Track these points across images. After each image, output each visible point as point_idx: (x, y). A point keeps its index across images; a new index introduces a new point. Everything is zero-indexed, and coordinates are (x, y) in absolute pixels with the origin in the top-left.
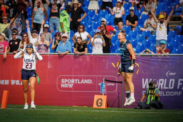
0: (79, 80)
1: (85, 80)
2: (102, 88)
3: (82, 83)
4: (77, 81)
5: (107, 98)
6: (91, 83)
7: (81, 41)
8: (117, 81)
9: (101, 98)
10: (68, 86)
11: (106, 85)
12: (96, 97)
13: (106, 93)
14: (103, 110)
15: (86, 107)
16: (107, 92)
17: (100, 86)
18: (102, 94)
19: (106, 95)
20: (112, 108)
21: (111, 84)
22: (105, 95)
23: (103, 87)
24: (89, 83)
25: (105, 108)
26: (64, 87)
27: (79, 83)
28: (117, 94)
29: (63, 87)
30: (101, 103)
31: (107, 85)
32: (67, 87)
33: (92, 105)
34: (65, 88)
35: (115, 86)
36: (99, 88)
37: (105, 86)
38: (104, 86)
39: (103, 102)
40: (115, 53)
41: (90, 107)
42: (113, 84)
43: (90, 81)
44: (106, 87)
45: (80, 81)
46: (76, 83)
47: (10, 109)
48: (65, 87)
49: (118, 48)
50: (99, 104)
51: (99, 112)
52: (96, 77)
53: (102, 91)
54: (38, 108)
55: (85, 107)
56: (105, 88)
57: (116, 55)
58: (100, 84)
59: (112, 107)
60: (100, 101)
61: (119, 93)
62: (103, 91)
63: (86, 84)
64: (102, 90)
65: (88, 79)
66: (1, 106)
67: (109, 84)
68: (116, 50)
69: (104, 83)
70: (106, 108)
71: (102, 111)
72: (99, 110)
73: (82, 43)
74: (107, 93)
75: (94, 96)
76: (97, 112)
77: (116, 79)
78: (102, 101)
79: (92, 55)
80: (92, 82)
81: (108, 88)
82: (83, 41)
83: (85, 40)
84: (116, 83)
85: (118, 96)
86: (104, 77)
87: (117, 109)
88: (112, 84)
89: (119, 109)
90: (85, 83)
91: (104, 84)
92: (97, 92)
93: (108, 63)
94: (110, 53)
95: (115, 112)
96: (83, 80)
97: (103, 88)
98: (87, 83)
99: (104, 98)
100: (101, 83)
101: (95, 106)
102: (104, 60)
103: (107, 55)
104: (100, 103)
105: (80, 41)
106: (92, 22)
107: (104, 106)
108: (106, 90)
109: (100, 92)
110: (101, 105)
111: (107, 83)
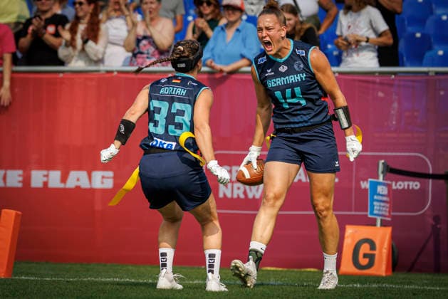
2: (376, 197)
3: (300, 181)
5: (393, 237)
7: (296, 23)
8: (431, 172)
9: (372, 238)
10: (245, 193)
11: (389, 186)
12: (352, 234)
13: (389, 219)
14: (379, 282)
15: (312, 270)
16: (392, 214)
17: (366, 190)
18: (372, 223)
19: (389, 226)
20: (412, 276)
21: (406, 183)
22: (384, 224)
23: (379, 195)
25: (384, 274)
26: (229, 195)
28: (431, 221)
29: (225, 195)
30: (371, 257)
31: (394, 187)
32: (242, 196)
34: (232, 198)
35: (423, 191)
36: (362, 200)
37: (385, 192)
38: (382, 190)
39: (376, 252)
40: (426, 66)
42: (415, 185)
44: (388, 195)
47: (27, 281)
48: (235, 196)
49: (436, 47)
50: (364, 262)
51: (360, 289)
53: (375, 212)
54: (134, 277)
55: (308, 270)
56: (385, 199)
57: (426, 73)
58: (365, 185)
59: (411, 269)
60: (365, 248)
61: (436, 219)
62: (379, 208)
64: (373, 206)
67: (401, 185)
68: (428, 54)
69: (381, 179)
70: (390, 273)
71: (375, 285)
72: (361, 283)
73: (298, 27)
74: (393, 217)
75: (344, 230)
76: (356, 290)
77: (429, 169)
78: (373, 246)
81: (397, 199)
82: (302, 23)
83: (313, 17)
84: (426, 180)
85: (434, 227)
86: (381, 157)
87: (429, 276)
88: (411, 183)
89: (437, 277)
91: (384, 184)
92: (353, 213)
93: (395, 105)
94: (403, 65)
95: (423, 291)
97: (380, 198)
99: (382, 236)
100: (370, 180)
102: (382, 91)
103: (395, 73)
104: (365, 256)
105: (292, 22)
107: (381, 267)
108: (388, 205)
109: (366, 215)
110: (370, 265)
111: (392, 181)
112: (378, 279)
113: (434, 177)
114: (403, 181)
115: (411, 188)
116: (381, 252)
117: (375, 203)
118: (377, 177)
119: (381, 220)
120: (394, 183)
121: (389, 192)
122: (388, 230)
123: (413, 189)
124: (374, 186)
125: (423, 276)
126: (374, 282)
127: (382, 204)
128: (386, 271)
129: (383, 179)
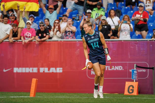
0: (109, 67)
1: (116, 67)
2: (134, 74)
3: (113, 70)
4: (108, 68)
5: (139, 85)
6: (122, 70)
8: (148, 67)
9: (133, 85)
11: (137, 71)
12: (128, 84)
13: (137, 80)
14: (135, 97)
15: (117, 94)
16: (138, 78)
17: (131, 72)
18: (133, 81)
20: (144, 95)
21: (142, 70)
22: (136, 81)
23: (135, 73)
24: (120, 69)
27: (109, 69)
29: (93, 74)
30: (133, 90)
31: (139, 71)
33: (123, 92)
35: (146, 72)
36: (130, 75)
37: (136, 73)
39: (134, 89)
41: (121, 94)
42: (144, 70)
43: (121, 68)
45: (111, 68)
46: (106, 69)
47: (39, 98)
50: (131, 91)
51: (130, 99)
52: (127, 63)
53: (134, 78)
54: (68, 96)
56: (136, 74)
57: (147, 40)
58: (131, 71)
60: (131, 88)
62: (134, 77)
63: (117, 71)
64: (133, 76)
65: (119, 65)
66: (30, 95)
67: (141, 70)
69: (135, 69)
71: (134, 98)
72: (130, 97)
74: (138, 79)
75: (125, 83)
76: (129, 99)
77: (148, 66)
78: (133, 87)
79: (123, 41)
80: (123, 68)
81: (139, 74)
84: (147, 69)
86: (135, 63)
88: (143, 70)
90: (116, 69)
91: (136, 70)
92: (128, 78)
95: (147, 99)
96: (113, 67)
97: (135, 74)
98: (118, 69)
99: (135, 84)
100: (132, 69)
101: (126, 93)
103: (139, 41)
104: (131, 90)
106: (121, 7)
107: (135, 93)
108: (137, 76)
109: (131, 79)
110: (133, 92)
111: (138, 69)
112: (134, 96)
113: (149, 68)
114: (141, 69)
115: (143, 71)
116: (135, 89)
117: (134, 76)
118: (134, 69)
119: (135, 80)
120: (138, 70)
121: (137, 72)
122: (137, 83)
123: (144, 72)
124: (133, 71)
125: (147, 95)
126: (134, 97)
127: (136, 76)
128: (137, 94)
129: (136, 69)
